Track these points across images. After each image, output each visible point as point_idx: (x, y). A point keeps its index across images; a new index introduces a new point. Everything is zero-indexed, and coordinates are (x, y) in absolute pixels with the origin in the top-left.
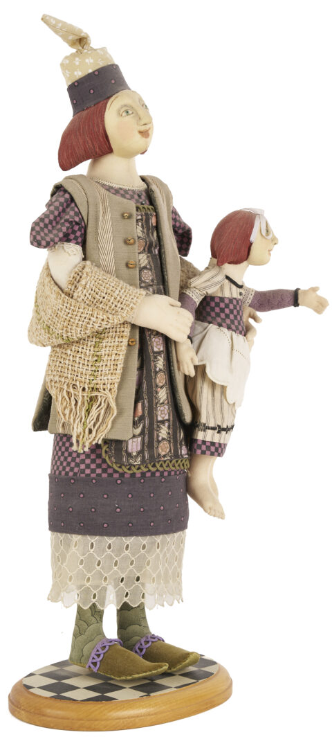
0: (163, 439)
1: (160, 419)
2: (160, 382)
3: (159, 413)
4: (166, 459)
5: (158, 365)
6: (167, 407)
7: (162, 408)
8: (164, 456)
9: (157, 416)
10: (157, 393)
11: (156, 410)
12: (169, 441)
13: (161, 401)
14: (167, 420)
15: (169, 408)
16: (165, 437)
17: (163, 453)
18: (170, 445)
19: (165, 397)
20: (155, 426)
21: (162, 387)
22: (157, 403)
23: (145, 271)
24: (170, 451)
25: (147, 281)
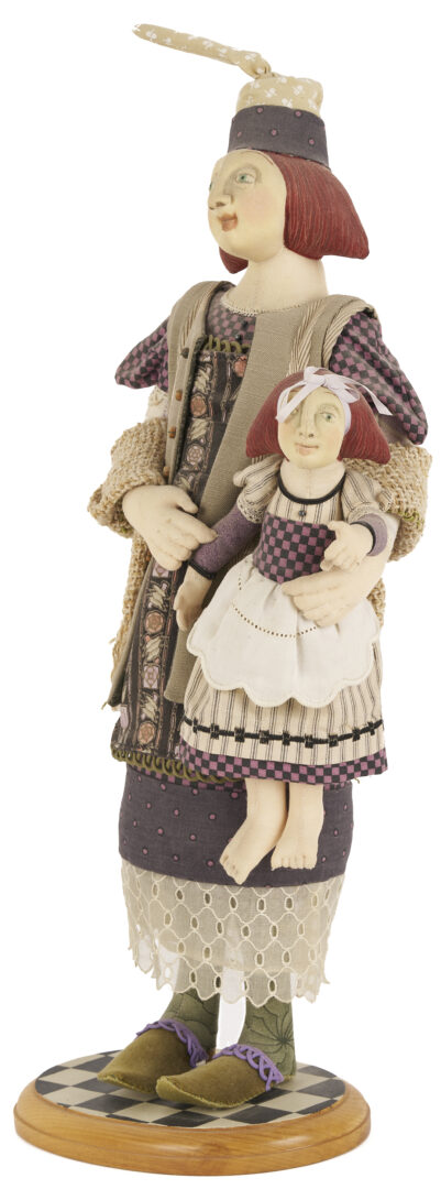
0: (147, 719)
1: (146, 685)
2: (150, 626)
3: (146, 675)
4: (145, 751)
5: (151, 599)
6: (157, 669)
7: (150, 670)
8: (144, 747)
9: (142, 680)
10: (144, 643)
11: (142, 670)
12: (157, 726)
13: (149, 658)
14: (155, 690)
15: (160, 672)
16: (151, 716)
17: (143, 742)
18: (156, 733)
19: (156, 653)
20: (139, 695)
21: (153, 636)
22: (143, 659)
23: (196, 448)
24: (154, 741)
25: (193, 463)
